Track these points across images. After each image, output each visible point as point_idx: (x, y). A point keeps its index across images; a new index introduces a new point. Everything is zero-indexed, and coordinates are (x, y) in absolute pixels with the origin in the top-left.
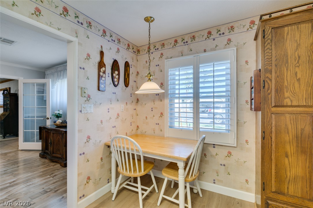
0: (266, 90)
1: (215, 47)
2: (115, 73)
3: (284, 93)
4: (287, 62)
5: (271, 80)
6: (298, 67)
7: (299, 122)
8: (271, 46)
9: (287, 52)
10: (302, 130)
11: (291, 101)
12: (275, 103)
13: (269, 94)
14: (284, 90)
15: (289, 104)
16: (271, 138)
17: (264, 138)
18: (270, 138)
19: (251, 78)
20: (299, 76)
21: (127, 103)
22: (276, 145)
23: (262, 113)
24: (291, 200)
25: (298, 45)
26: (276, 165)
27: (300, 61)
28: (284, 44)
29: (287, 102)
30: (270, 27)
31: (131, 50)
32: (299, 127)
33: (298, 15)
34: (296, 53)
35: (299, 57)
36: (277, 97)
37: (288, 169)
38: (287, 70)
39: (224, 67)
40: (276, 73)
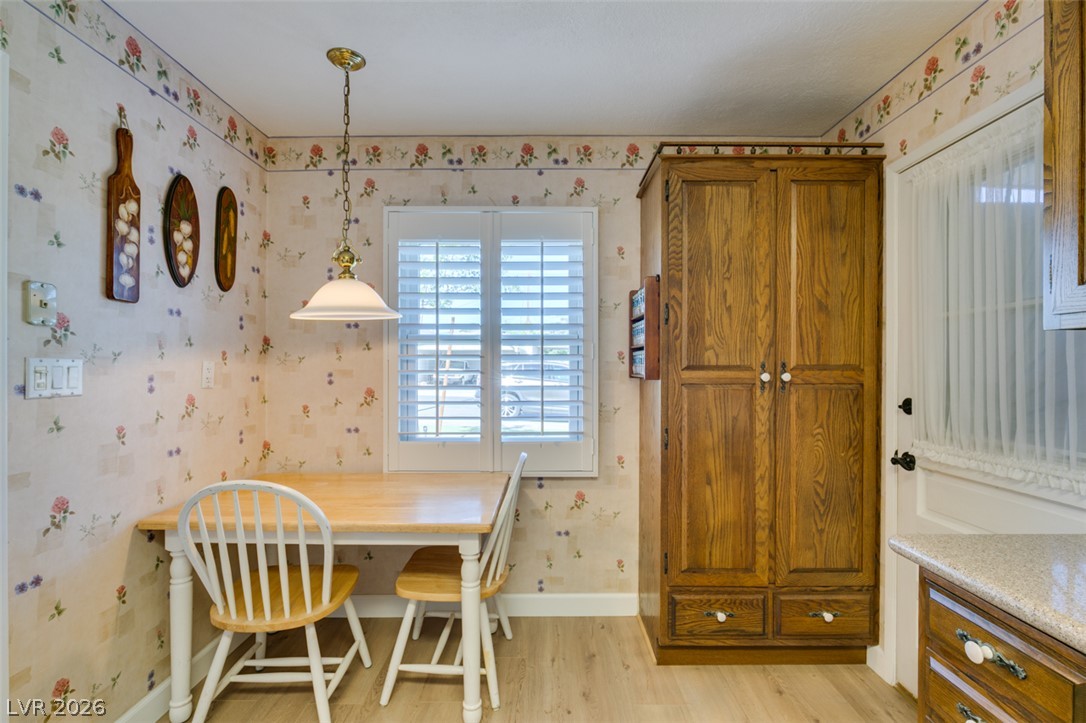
0: (671, 329)
1: (543, 195)
2: (179, 230)
3: (704, 337)
4: (710, 266)
5: (680, 305)
6: (729, 279)
7: (730, 403)
8: (681, 223)
9: (710, 244)
10: (735, 419)
11: (717, 356)
12: (689, 360)
13: (677, 338)
14: (704, 329)
15: (713, 362)
16: (681, 444)
17: (666, 445)
18: (678, 443)
19: (633, 293)
20: (729, 300)
21: (224, 353)
22: (690, 459)
23: (663, 383)
24: (715, 581)
25: (729, 232)
26: (690, 507)
27: (732, 267)
28: (704, 224)
29: (709, 357)
30: (679, 177)
31: (240, 144)
32: (730, 415)
33: (728, 163)
34: (726, 248)
35: (730, 259)
36: (692, 346)
37: (711, 511)
38: (710, 284)
39: (565, 258)
40: (690, 288)
